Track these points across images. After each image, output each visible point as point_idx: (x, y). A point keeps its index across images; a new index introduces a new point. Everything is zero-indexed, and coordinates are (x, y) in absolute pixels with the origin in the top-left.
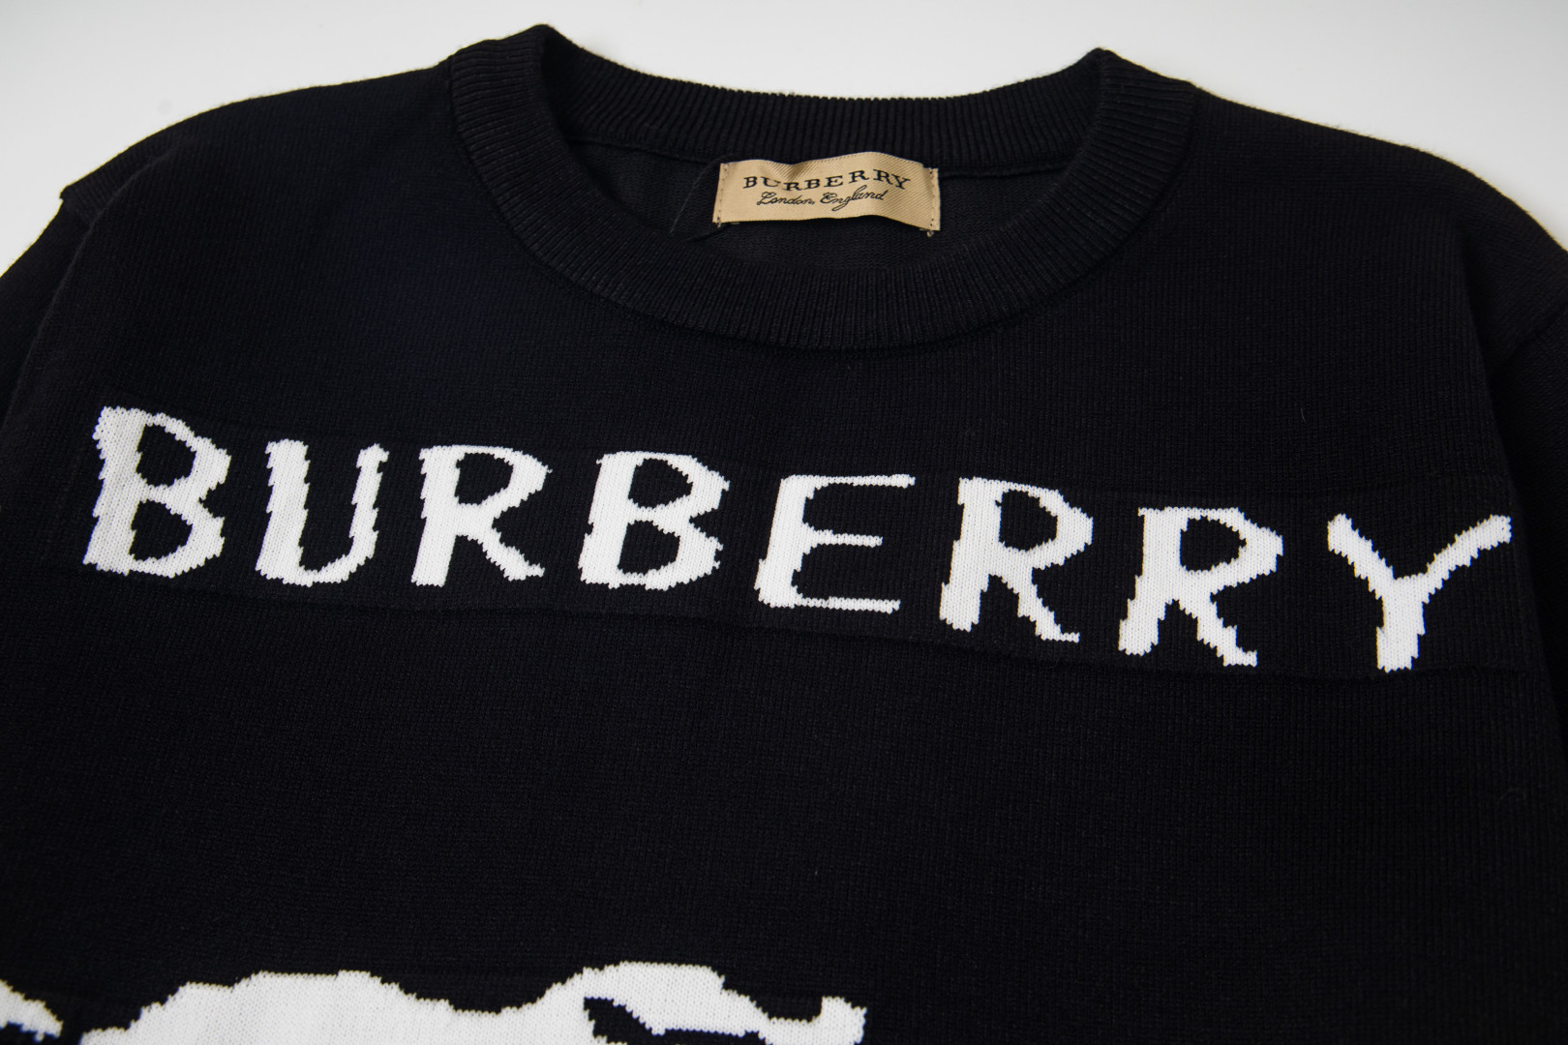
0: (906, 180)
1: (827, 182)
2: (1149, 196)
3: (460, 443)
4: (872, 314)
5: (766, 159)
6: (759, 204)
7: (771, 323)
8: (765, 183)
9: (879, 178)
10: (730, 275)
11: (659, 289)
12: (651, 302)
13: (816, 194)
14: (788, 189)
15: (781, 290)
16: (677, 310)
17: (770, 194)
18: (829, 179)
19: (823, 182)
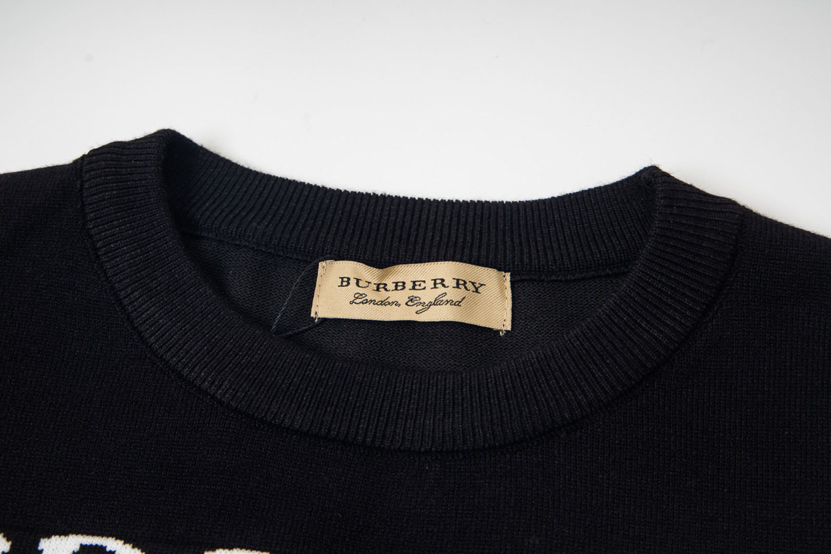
0: (482, 285)
1: (412, 284)
2: (698, 309)
3: (77, 533)
4: (449, 418)
5: (359, 261)
6: (351, 303)
7: (359, 425)
8: (357, 284)
9: (458, 287)
10: (323, 376)
11: (260, 388)
12: (251, 401)
13: (401, 296)
14: (378, 289)
15: (368, 391)
16: (275, 410)
17: (361, 295)
18: (414, 282)
19: (409, 285)
